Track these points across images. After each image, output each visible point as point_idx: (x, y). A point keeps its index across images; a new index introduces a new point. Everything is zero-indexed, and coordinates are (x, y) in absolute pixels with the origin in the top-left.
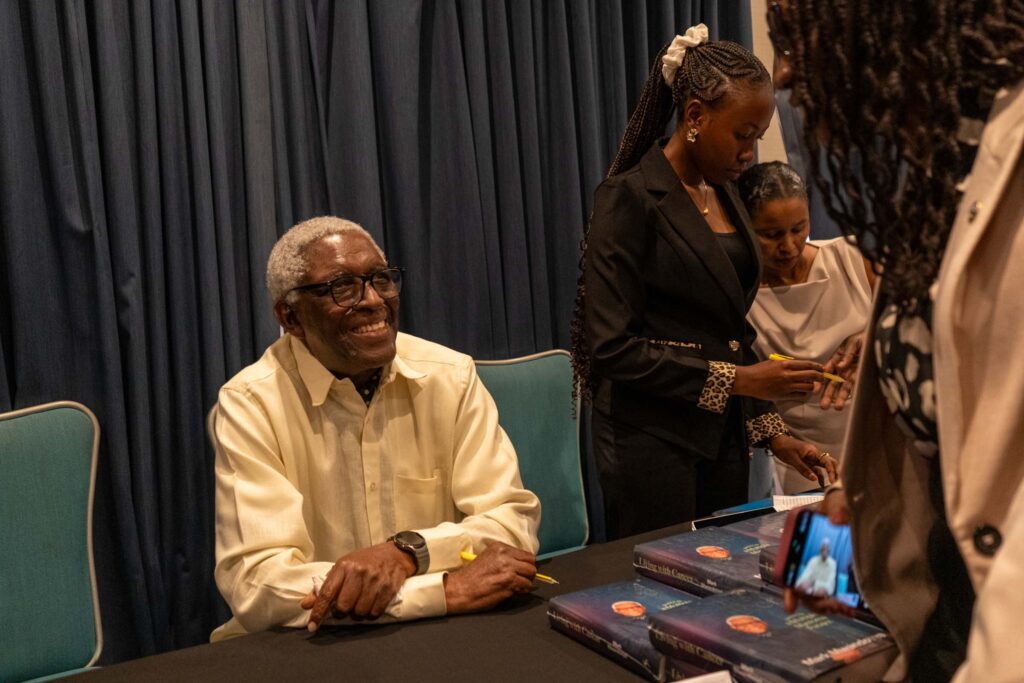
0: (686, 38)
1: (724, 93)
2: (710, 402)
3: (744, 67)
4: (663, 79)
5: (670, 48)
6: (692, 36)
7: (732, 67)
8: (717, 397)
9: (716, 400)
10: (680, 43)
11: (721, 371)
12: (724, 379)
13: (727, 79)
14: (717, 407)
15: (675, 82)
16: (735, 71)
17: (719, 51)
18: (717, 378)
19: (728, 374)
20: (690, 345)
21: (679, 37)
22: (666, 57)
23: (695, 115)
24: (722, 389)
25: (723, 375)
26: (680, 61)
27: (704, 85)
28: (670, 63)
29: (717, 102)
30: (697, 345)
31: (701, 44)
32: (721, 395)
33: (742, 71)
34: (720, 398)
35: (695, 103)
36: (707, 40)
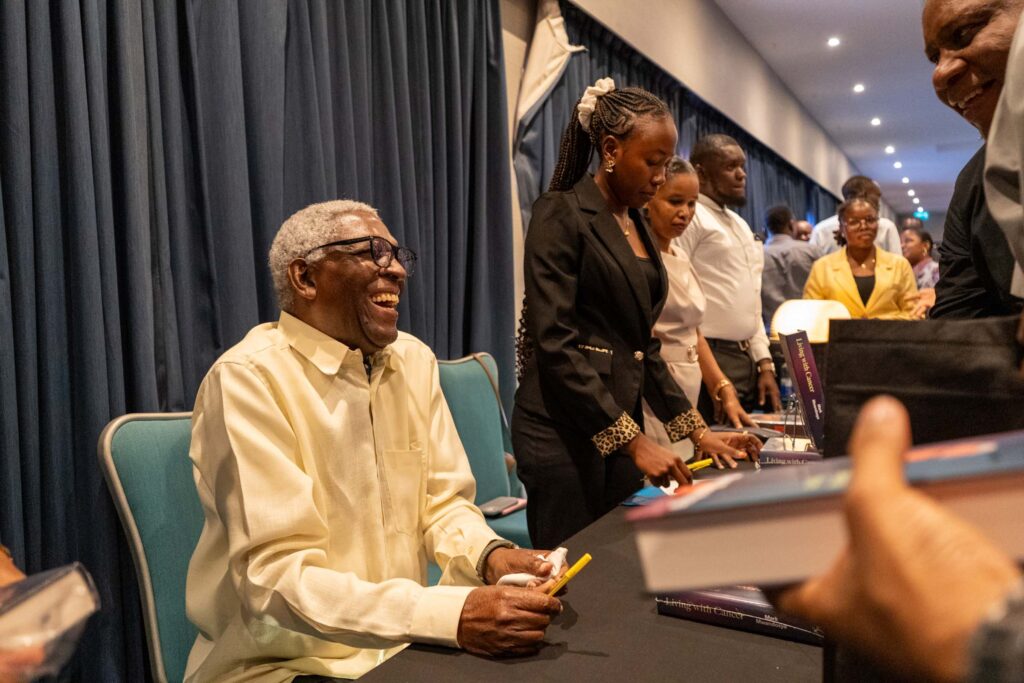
0: (596, 88)
1: (633, 127)
2: (600, 444)
3: (647, 104)
4: (580, 125)
5: (583, 99)
6: (601, 87)
7: (636, 105)
8: (607, 444)
9: (605, 446)
10: (591, 93)
11: (624, 429)
12: (622, 436)
13: (633, 115)
14: (603, 452)
15: (591, 126)
16: (640, 108)
17: (626, 95)
18: (617, 432)
19: (626, 435)
20: (603, 350)
21: (590, 88)
22: (580, 105)
23: (611, 149)
24: (615, 442)
25: (623, 433)
26: (593, 107)
27: (616, 123)
28: (585, 110)
29: (627, 135)
30: (609, 350)
31: (609, 93)
32: (611, 445)
33: (647, 107)
34: (609, 447)
35: (609, 139)
36: (614, 88)
